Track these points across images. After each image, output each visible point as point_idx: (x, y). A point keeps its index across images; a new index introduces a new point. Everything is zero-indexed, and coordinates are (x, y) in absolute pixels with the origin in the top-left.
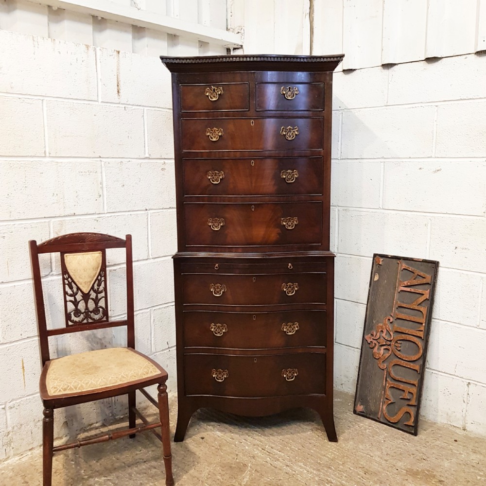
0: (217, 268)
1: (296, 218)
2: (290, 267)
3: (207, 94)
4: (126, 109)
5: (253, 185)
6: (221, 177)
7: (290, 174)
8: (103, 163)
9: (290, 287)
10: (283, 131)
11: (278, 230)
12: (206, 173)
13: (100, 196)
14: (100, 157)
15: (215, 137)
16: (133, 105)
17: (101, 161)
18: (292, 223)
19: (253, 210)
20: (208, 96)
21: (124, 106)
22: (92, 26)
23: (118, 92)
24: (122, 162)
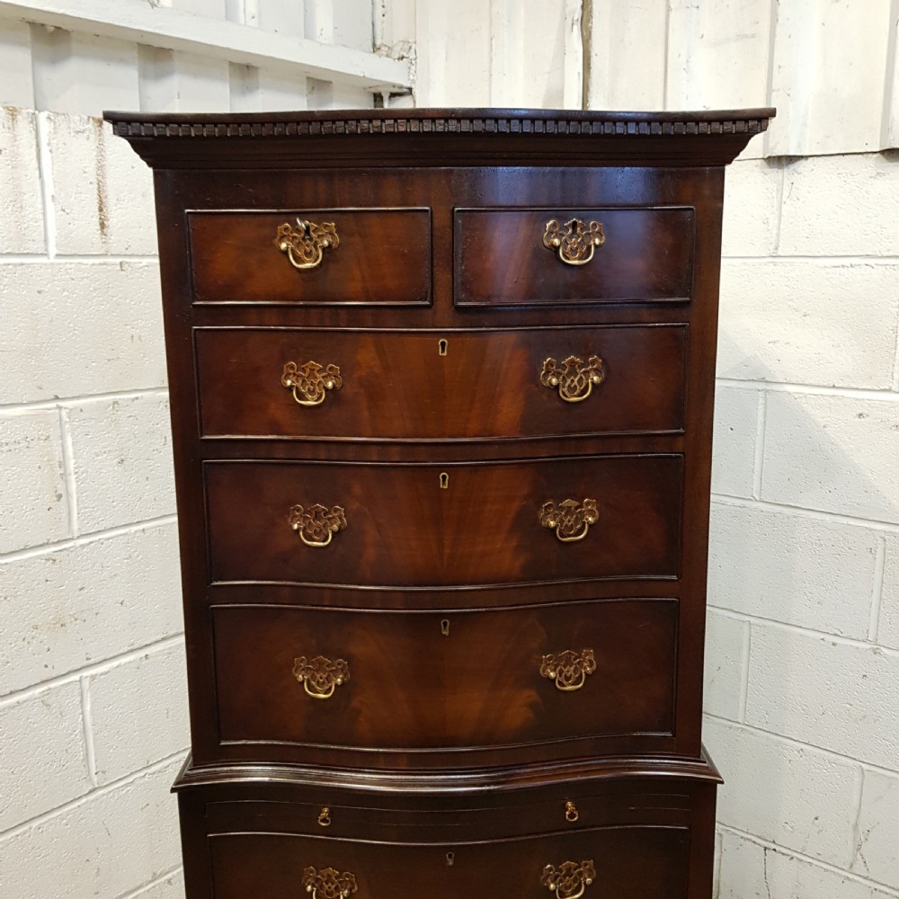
0: (324, 820)
1: (589, 655)
2: (572, 816)
3: (283, 246)
4: (125, 267)
5: (447, 551)
6: (335, 527)
7: (569, 511)
8: (64, 413)
9: (569, 873)
10: (547, 372)
11: (529, 695)
12: (285, 509)
13: (60, 497)
14: (57, 398)
15: (312, 392)
16: (143, 256)
17: (59, 408)
18: (575, 671)
19: (446, 633)
20: (285, 253)
21: (118, 260)
22: (29, 51)
23: (102, 226)
24: (115, 403)
